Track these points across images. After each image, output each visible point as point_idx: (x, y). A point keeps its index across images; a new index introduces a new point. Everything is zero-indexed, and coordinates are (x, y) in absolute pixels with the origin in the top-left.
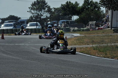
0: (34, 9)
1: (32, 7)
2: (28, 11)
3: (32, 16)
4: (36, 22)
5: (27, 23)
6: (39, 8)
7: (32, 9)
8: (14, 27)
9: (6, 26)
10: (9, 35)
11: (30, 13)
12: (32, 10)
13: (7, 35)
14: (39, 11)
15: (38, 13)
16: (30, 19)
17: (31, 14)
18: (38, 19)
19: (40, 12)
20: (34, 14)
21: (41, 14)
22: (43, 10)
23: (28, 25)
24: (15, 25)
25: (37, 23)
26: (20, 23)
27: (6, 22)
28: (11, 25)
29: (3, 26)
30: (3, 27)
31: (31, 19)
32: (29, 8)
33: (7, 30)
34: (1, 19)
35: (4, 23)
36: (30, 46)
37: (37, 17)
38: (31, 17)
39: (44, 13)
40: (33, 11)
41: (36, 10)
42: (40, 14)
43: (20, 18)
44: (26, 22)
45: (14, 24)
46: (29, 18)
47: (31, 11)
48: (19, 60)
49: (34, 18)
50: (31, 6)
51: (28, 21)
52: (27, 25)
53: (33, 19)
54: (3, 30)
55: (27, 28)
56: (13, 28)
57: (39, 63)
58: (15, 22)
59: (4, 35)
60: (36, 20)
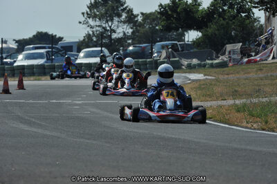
0: (95, 17)
1: (90, 10)
2: (80, 23)
3: (91, 33)
4: (99, 49)
5: (79, 51)
6: (106, 13)
7: (89, 16)
8: (47, 59)
9: (29, 57)
10: (36, 80)
11: (85, 26)
12: (89, 18)
13: (32, 78)
14: (107, 22)
15: (104, 25)
16: (84, 40)
17: (89, 29)
18: (104, 41)
20: (94, 29)
21: (110, 27)
22: (116, 19)
23: (82, 54)
24: (49, 56)
25: (103, 49)
26: (61, 51)
27: (29, 49)
28: (40, 56)
29: (20, 57)
30: (22, 60)
31: (86, 40)
32: (83, 14)
33: (32, 67)
34: (17, 42)
35: (23, 51)
36: (86, 104)
37: (101, 35)
38: (88, 36)
39: (118, 27)
40: (91, 22)
41: (100, 19)
42: (108, 28)
43: (61, 39)
44: (75, 48)
45: (47, 52)
46: (82, 39)
47: (87, 22)
48: (59, 138)
49: (95, 39)
50: (88, 10)
51: (80, 46)
52: (78, 55)
53: (92, 40)
54: (23, 67)
55: (78, 61)
56: (46, 62)
57: (108, 145)
58: (49, 48)
59: (24, 79)
60: (100, 42)
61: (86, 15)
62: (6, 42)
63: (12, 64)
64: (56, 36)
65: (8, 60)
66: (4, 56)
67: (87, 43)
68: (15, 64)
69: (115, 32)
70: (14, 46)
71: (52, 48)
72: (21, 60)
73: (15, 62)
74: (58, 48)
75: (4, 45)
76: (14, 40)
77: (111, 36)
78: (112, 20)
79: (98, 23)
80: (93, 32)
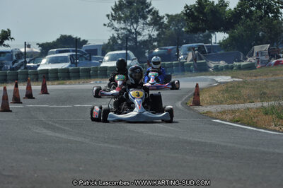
0: (119, 19)
1: (115, 13)
2: (105, 25)
3: (116, 35)
4: (124, 52)
5: (104, 54)
6: (131, 15)
7: (114, 18)
8: (72, 63)
9: (53, 61)
10: (60, 84)
11: (110, 28)
12: (114, 20)
13: (56, 83)
14: (132, 24)
15: (129, 28)
16: (109, 43)
17: (113, 32)
18: (129, 44)
19: (135, 26)
20: (120, 32)
21: (135, 30)
22: (141, 21)
23: (106, 58)
24: (73, 60)
25: (128, 52)
26: (86, 54)
27: (53, 53)
28: (64, 60)
29: (44, 61)
30: (46, 64)
31: (111, 43)
32: (108, 16)
33: (55, 71)
34: (40, 46)
35: (46, 54)
37: (126, 38)
38: (113, 39)
39: (143, 29)
40: (116, 24)
41: (125, 22)
42: (133, 31)
43: (85, 42)
44: (99, 52)
45: (71, 56)
46: (107, 42)
47: (112, 25)
48: (83, 143)
49: (119, 42)
50: (113, 12)
51: (105, 49)
52: (102, 59)
53: (117, 43)
54: (46, 71)
55: (103, 65)
56: (70, 66)
58: (73, 51)
59: (47, 83)
60: (125, 45)
61: (110, 17)
62: (29, 46)
63: (35, 68)
64: (80, 39)
65: (32, 64)
66: (28, 60)
67: (111, 45)
68: (39, 69)
69: (140, 34)
70: (37, 50)
71: (76, 51)
72: (44, 65)
73: (39, 66)
74: (82, 52)
75: (27, 49)
76: (38, 44)
77: (136, 38)
78: (137, 22)
79: (123, 26)
80: (118, 34)
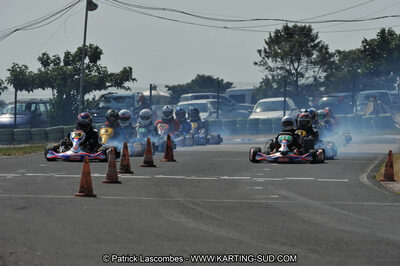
0: (275, 56)
1: (270, 47)
2: (256, 63)
3: (270, 77)
4: (282, 99)
5: (254, 101)
6: (291, 51)
7: (268, 55)
8: (211, 113)
11: (261, 68)
12: (268, 57)
14: (292, 62)
15: (288, 67)
16: (261, 87)
17: (267, 72)
19: (296, 65)
21: (296, 70)
22: (304, 59)
25: (287, 99)
26: (230, 102)
27: (187, 99)
28: (201, 109)
32: (259, 51)
35: (178, 101)
38: (266, 82)
40: (270, 62)
41: (282, 59)
42: (293, 71)
43: (229, 85)
44: (248, 98)
45: (212, 103)
46: (258, 86)
47: (266, 63)
49: (275, 86)
50: (267, 47)
51: (256, 95)
52: (252, 108)
53: (272, 87)
56: (209, 117)
58: (214, 97)
60: (282, 90)
61: (263, 55)
64: (222, 80)
67: (266, 89)
69: (302, 76)
71: (218, 97)
74: (225, 98)
77: (297, 81)
78: (299, 60)
79: (279, 65)
80: (273, 76)
